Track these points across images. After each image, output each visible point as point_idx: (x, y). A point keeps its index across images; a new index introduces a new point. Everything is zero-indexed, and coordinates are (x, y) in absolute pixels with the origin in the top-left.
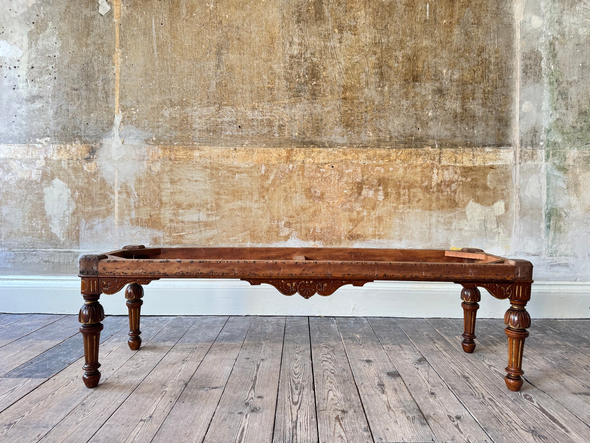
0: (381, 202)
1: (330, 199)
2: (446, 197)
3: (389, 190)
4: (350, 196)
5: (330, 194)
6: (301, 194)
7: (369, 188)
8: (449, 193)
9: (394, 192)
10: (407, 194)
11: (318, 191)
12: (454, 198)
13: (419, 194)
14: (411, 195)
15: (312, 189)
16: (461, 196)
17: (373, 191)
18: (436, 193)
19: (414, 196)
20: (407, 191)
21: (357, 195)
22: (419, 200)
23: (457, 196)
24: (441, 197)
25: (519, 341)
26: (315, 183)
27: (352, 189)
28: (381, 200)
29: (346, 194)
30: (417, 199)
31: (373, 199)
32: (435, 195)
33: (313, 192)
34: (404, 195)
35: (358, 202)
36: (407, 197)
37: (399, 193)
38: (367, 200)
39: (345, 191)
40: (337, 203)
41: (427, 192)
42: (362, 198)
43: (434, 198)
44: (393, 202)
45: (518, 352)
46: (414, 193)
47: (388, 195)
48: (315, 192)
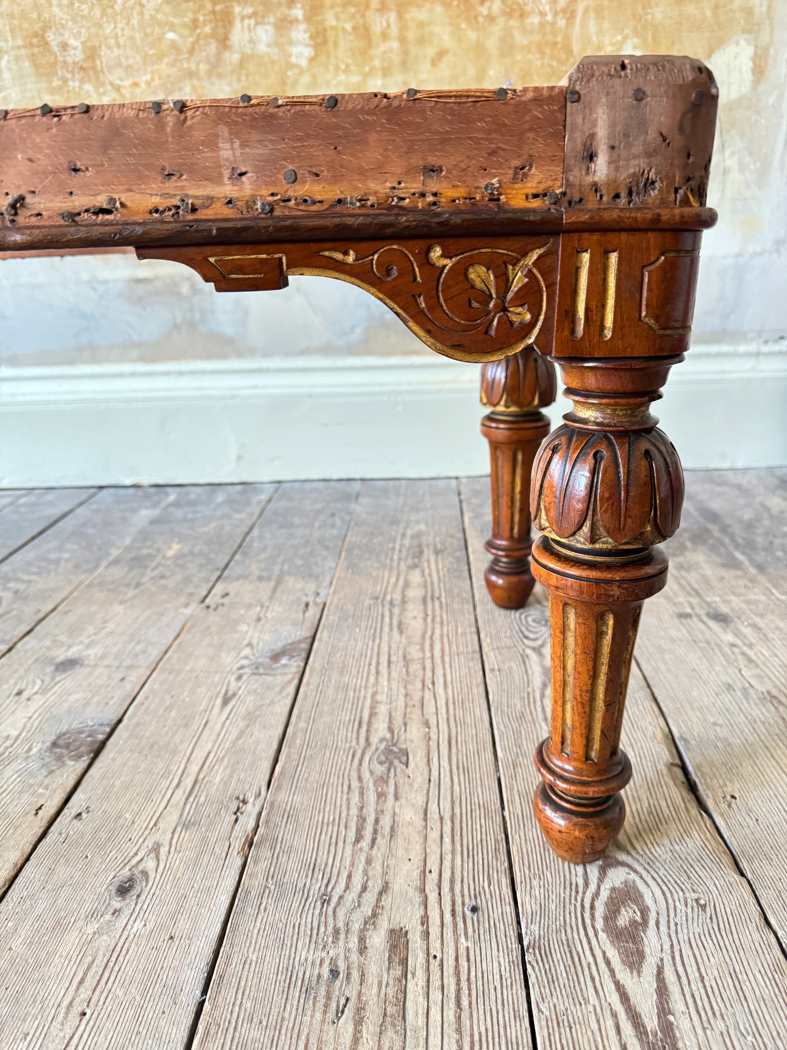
0: (302, 72)
1: (119, 72)
2: (537, 37)
3: (330, 20)
4: (191, 52)
5: (116, 52)
6: (17, 59)
7: (254, 15)
8: (549, 18)
9: (348, 27)
10: (394, 31)
11: (72, 42)
12: (567, 38)
13: (437, 29)
14: (411, 35)
15: (50, 36)
16: (592, 27)
17: (271, 29)
18: (501, 21)
19: (422, 41)
20: (393, 17)
21: (213, 48)
22: (441, 54)
23: (576, 31)
24: (519, 38)
25: (600, 618)
26: (55, 10)
27: (195, 23)
28: (304, 63)
29: (174, 45)
30: (431, 51)
31: (273, 62)
32: (496, 30)
33: (54, 46)
34: (385, 36)
35: (220, 76)
36: (395, 44)
37: (367, 29)
38: (251, 68)
39: (171, 36)
40: (148, 84)
41: (467, 20)
42: (236, 57)
43: (492, 44)
44: (347, 70)
45: (594, 676)
46: (421, 25)
47: (325, 42)
48: (64, 46)
